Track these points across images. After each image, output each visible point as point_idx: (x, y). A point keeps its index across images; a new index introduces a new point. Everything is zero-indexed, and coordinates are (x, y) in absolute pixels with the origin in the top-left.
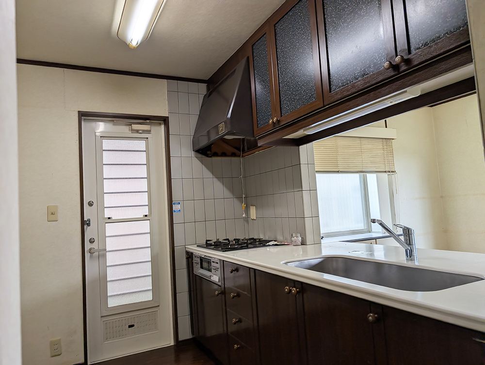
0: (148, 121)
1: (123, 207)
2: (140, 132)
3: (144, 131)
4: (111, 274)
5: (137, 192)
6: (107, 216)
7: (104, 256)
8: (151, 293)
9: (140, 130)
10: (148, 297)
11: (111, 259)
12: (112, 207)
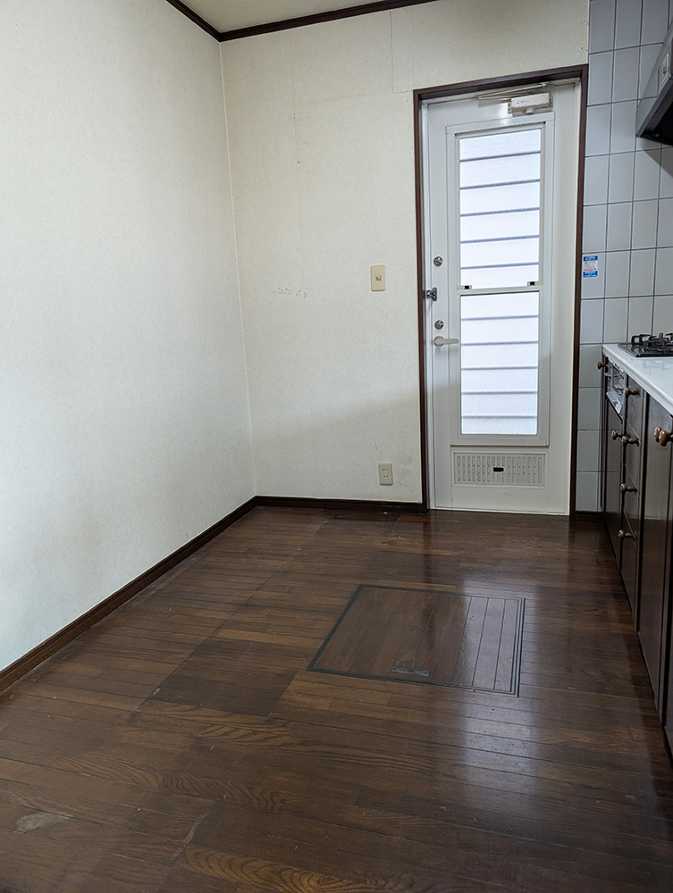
0: (544, 84)
1: (492, 267)
2: (529, 111)
3: (537, 109)
4: (468, 382)
5: (518, 238)
6: (464, 284)
7: (458, 351)
8: (535, 423)
9: (529, 107)
10: (531, 428)
11: (468, 357)
12: (473, 268)
